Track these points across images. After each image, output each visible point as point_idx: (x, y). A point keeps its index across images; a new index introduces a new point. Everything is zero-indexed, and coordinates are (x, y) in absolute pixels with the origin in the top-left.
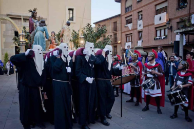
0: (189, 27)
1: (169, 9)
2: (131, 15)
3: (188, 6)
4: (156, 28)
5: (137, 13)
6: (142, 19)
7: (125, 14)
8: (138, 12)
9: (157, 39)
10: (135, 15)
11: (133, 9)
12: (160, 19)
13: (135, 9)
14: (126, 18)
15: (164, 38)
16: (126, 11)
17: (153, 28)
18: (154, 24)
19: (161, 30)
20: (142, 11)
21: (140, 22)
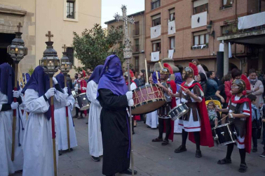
0: (235, 33)
1: (210, 7)
2: (159, 14)
3: (234, 5)
4: (193, 33)
5: (168, 11)
6: (174, 19)
7: (151, 12)
8: (170, 10)
9: (195, 48)
10: (164, 13)
11: (161, 5)
12: (198, 21)
13: (164, 5)
14: (152, 16)
15: (204, 47)
16: (152, 8)
17: (189, 32)
18: (190, 27)
19: (199, 36)
20: (174, 8)
21: (172, 24)
